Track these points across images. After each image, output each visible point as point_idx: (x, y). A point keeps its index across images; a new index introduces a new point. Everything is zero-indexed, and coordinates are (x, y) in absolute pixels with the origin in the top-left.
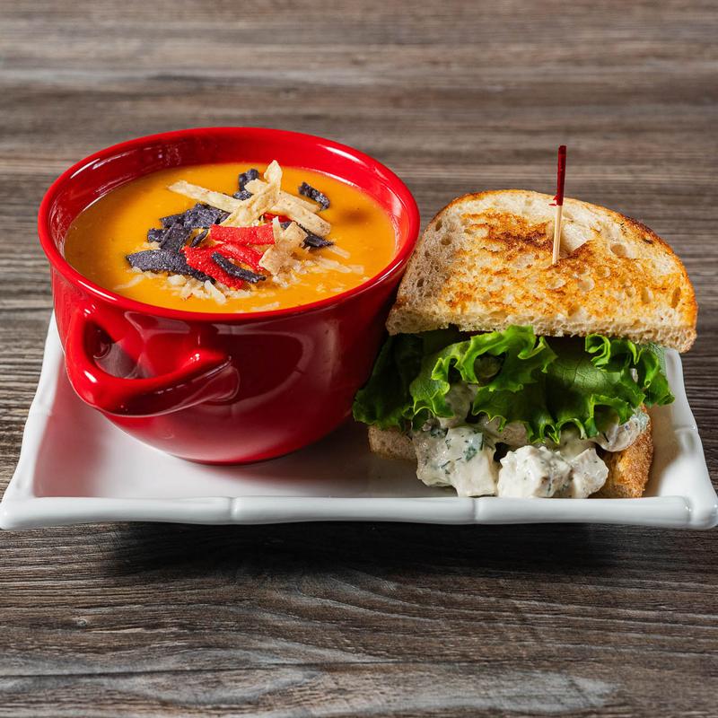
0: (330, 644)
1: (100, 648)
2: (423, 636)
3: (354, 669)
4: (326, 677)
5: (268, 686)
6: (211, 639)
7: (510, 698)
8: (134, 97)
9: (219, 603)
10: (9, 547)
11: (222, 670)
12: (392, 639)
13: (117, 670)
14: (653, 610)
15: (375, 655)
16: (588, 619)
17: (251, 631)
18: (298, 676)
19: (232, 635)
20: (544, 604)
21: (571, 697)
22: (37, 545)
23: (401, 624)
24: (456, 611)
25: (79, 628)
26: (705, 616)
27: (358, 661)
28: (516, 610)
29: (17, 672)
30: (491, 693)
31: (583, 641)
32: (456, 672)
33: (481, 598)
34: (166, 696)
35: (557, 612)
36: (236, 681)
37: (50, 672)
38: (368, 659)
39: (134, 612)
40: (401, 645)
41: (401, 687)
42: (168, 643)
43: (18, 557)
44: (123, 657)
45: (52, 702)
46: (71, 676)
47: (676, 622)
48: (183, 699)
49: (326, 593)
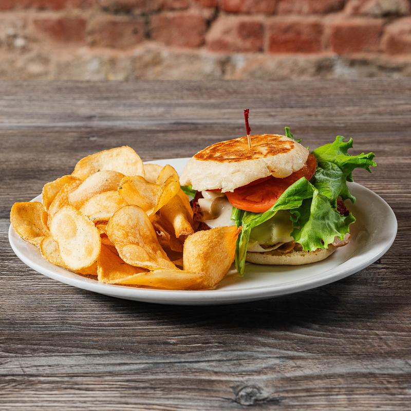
0: (290, 349)
5: (264, 365)
7: (378, 369)
8: (165, 132)
12: (319, 347)
13: (192, 360)
17: (253, 345)
18: (277, 361)
20: (390, 332)
21: (407, 368)
23: (323, 341)
24: (348, 336)
25: (171, 344)
28: (377, 335)
29: (145, 361)
30: (369, 367)
34: (216, 370)
35: (395, 335)
36: (248, 364)
37: (161, 361)
38: (309, 354)
39: (196, 338)
41: (327, 365)
45: (163, 373)
46: (171, 363)
48: (224, 371)
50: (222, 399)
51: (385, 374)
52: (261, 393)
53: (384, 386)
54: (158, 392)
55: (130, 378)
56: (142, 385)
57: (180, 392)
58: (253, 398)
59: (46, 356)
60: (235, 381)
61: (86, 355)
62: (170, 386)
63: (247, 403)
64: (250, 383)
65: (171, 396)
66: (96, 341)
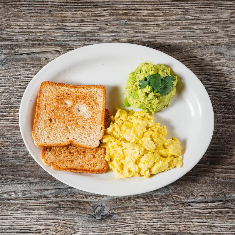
50: (88, 215)
51: (156, 196)
52: (104, 211)
53: (155, 204)
54: (62, 211)
55: (49, 200)
56: (55, 206)
57: (71, 211)
58: (101, 215)
59: (12, 184)
60: (94, 202)
61: (29, 183)
62: (66, 206)
63: (99, 218)
64: (100, 203)
65: (67, 214)
66: (32, 172)
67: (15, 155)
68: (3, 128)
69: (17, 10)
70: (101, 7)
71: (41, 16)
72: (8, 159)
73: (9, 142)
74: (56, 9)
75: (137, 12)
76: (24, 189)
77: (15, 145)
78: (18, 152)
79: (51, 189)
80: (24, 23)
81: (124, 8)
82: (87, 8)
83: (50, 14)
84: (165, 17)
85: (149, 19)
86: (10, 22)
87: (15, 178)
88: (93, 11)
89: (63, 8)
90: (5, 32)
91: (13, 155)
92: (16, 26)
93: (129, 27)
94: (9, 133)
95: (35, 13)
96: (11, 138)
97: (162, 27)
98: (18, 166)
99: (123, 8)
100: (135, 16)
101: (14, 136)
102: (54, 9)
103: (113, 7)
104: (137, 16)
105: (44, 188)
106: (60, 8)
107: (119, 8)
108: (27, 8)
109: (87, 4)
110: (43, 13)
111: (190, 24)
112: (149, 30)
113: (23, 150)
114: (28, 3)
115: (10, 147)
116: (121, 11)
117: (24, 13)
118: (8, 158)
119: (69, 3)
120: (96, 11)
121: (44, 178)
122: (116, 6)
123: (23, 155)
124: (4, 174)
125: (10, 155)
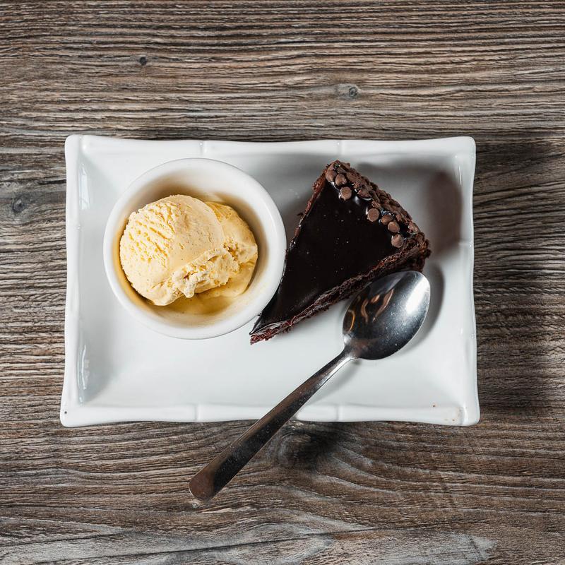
1: (209, 526)
2: (388, 506)
3: (352, 536)
4: (336, 543)
6: (269, 516)
9: (271, 484)
10: (142, 438)
11: (278, 541)
14: (519, 476)
15: (363, 524)
16: (482, 486)
19: (281, 511)
22: (158, 436)
26: (549, 480)
27: (353, 529)
31: (479, 506)
32: (408, 536)
33: (421, 470)
40: (377, 514)
42: (247, 520)
43: (149, 447)
44: (222, 534)
47: (531, 486)
49: (332, 471)
67: (55, 460)
68: (19, 387)
69: (50, 59)
70: (285, 49)
71: (117, 76)
72: (34, 472)
73: (37, 424)
74: (158, 54)
75: (384, 60)
76: (82, 555)
77: (53, 435)
78: (62, 453)
79: (156, 554)
80: (70, 94)
81: (348, 51)
82: (245, 51)
83: (144, 70)
84: (461, 75)
85: (416, 79)
86: (33, 93)
87: (56, 523)
88: (262, 60)
89: (179, 51)
90: (20, 122)
91: (49, 460)
92: (49, 102)
93: (362, 102)
94: (38, 400)
95: (101, 66)
96: (44, 414)
97: (451, 103)
98: (63, 491)
99: (344, 52)
100: (377, 72)
101: (52, 410)
102: (154, 54)
103: (316, 48)
104: (382, 71)
105: (135, 550)
106: (170, 51)
107: (333, 52)
108: (80, 53)
109: (244, 41)
110: (123, 67)
111: (530, 93)
112: (417, 110)
113: (76, 447)
114: (81, 39)
115: (39, 440)
116: (340, 60)
117: (70, 66)
118: (35, 469)
119: (194, 37)
120: (269, 60)
121: (137, 524)
122: (324, 44)
123: (76, 461)
124: (26, 515)
125: (40, 462)
